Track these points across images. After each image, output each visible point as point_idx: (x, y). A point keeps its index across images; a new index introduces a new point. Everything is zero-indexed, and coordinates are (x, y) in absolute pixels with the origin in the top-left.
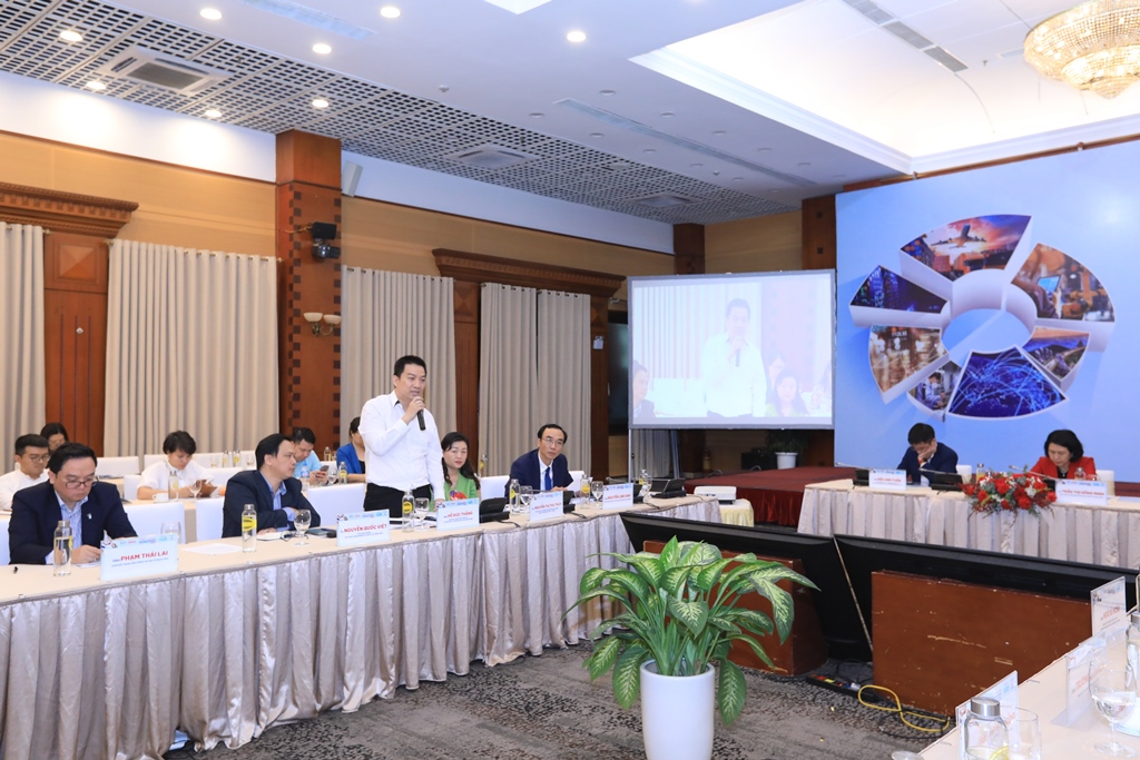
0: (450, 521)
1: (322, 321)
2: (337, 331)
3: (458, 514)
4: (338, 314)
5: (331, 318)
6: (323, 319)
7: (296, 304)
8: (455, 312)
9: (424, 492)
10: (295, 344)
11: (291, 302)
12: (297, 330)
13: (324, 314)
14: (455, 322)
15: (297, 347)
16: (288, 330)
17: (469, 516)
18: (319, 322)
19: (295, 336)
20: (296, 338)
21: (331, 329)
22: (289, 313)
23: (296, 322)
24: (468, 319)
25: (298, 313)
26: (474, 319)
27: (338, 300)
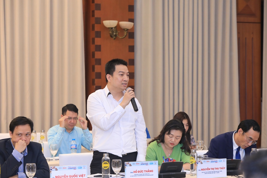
0: (135, 176)
1: (118, 27)
2: (131, 34)
3: (142, 171)
4: (132, 20)
5: (125, 24)
6: (118, 25)
7: (97, 14)
8: (238, 14)
9: (132, 157)
10: (96, 46)
11: (93, 12)
12: (98, 34)
13: (119, 21)
14: (238, 22)
15: (98, 48)
16: (92, 35)
17: (151, 173)
18: (116, 27)
19: (96, 39)
20: (98, 41)
21: (125, 33)
22: (92, 21)
23: (97, 28)
24: (251, 19)
25: (99, 21)
26: (258, 19)
27: (132, 8)
